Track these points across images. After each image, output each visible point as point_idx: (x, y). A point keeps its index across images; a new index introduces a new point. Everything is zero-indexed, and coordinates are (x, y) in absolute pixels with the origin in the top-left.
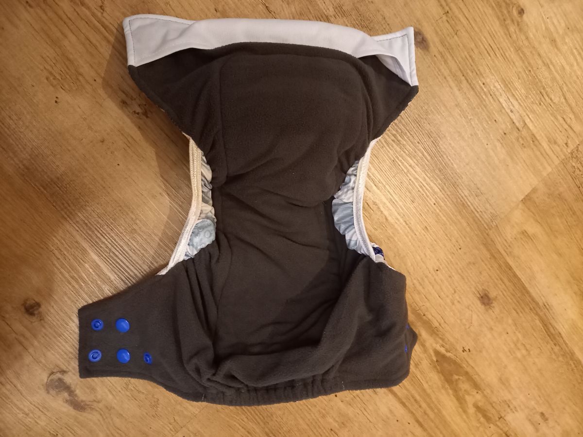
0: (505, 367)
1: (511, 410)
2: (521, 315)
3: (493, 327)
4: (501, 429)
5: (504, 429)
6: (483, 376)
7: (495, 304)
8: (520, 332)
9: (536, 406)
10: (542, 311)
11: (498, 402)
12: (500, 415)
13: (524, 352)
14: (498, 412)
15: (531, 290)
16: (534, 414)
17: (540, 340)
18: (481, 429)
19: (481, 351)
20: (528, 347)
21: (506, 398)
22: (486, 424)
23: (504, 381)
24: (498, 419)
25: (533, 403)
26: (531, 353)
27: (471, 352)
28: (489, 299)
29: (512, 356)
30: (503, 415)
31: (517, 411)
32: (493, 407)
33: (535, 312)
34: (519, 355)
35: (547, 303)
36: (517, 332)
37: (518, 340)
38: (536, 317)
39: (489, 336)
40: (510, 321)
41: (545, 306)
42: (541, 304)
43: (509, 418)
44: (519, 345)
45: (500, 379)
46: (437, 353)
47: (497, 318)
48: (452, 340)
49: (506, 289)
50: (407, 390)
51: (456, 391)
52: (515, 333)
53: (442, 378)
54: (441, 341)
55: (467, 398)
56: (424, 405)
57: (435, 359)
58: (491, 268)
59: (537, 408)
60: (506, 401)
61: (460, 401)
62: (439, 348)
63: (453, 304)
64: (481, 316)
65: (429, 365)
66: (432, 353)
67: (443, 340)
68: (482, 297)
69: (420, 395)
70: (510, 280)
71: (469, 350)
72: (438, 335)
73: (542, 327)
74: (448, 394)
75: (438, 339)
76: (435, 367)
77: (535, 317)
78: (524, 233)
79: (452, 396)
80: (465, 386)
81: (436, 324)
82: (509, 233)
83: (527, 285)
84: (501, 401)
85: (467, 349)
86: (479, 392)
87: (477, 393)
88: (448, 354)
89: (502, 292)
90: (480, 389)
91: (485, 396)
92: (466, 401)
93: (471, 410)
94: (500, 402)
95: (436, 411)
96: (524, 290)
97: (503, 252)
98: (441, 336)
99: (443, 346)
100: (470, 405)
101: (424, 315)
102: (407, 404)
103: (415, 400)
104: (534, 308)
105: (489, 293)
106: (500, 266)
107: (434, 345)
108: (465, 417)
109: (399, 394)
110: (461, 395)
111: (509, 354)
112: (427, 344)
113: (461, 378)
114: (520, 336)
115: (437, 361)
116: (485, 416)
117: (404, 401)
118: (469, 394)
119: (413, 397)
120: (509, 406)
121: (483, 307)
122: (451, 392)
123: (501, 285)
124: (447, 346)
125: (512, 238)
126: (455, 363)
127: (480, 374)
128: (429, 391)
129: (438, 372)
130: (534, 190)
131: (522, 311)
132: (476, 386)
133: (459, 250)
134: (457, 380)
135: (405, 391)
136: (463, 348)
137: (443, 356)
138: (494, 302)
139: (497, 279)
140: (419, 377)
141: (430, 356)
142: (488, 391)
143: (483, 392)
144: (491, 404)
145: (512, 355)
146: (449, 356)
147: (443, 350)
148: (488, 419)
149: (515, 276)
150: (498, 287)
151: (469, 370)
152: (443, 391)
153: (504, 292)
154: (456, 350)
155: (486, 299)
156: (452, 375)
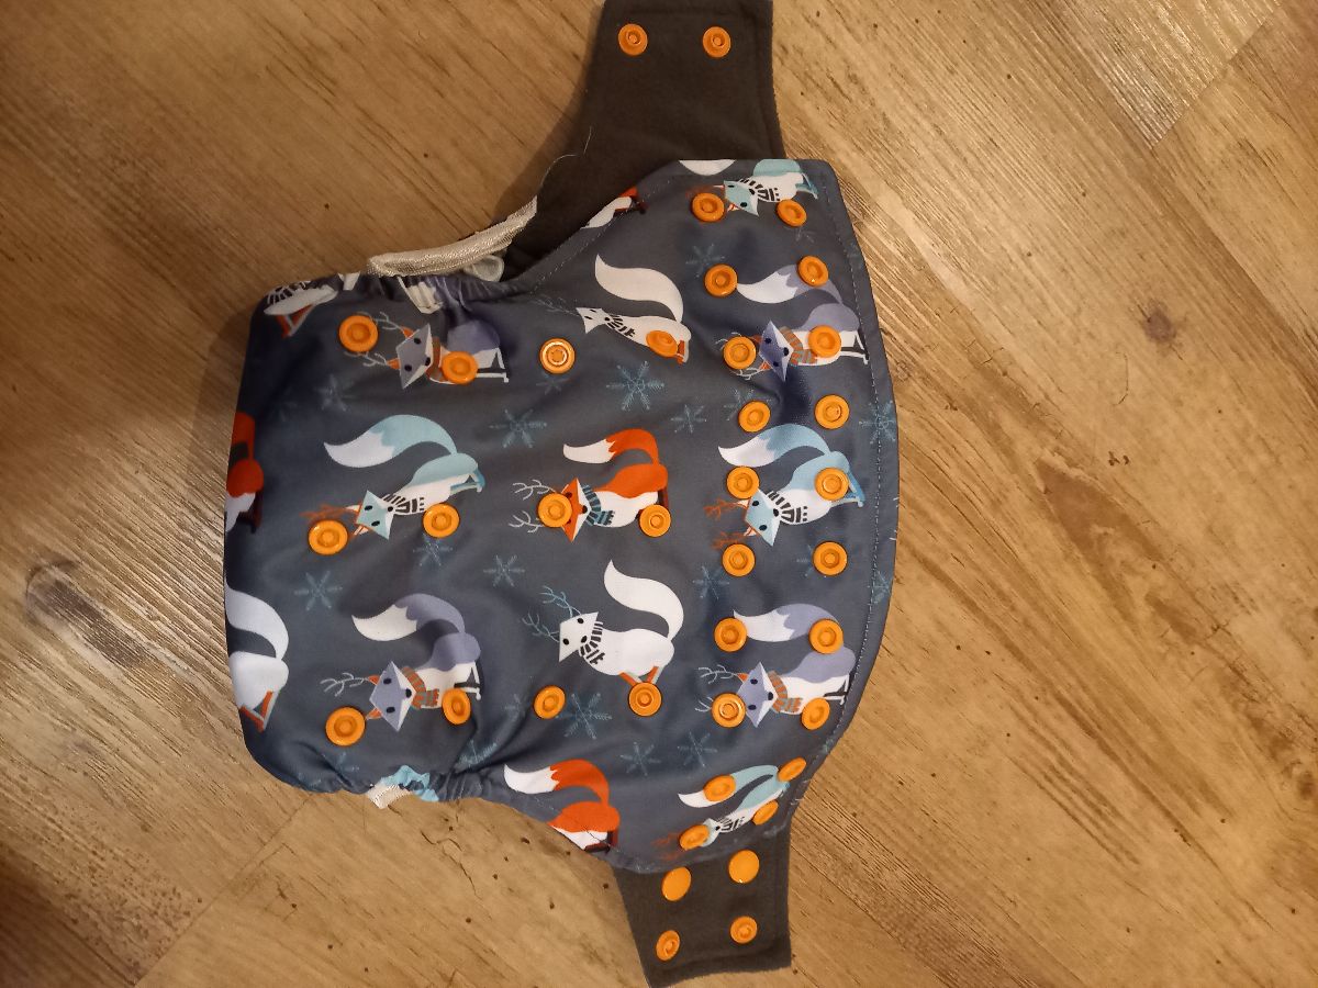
0: (1221, 498)
1: (1242, 606)
2: (1251, 362)
3: (1182, 398)
4: (1223, 658)
5: (1227, 656)
6: (1165, 524)
7: (1183, 337)
8: (1249, 407)
9: (1303, 595)
10: (1303, 351)
11: (1209, 588)
12: (1216, 621)
13: (1264, 458)
14: (1211, 614)
15: (1272, 298)
16: (1298, 614)
17: (1302, 427)
18: (1171, 659)
19: (1155, 462)
20: (1274, 444)
21: (1226, 578)
22: (1183, 646)
23: (1219, 535)
24: (1210, 632)
25: (1294, 586)
26: (1283, 458)
27: (1132, 464)
28: (1167, 323)
29: (1234, 471)
30: (1223, 622)
31: (1256, 609)
32: (1195, 600)
33: (1284, 353)
34: (1252, 467)
35: (1313, 329)
36: (1243, 408)
37: (1247, 428)
38: (1289, 368)
39: (1174, 420)
40: (1225, 380)
41: (1309, 336)
42: (1299, 333)
43: (1239, 627)
44: (1251, 440)
45: (1210, 530)
46: (1045, 470)
47: (1190, 372)
48: (1081, 435)
49: (1209, 297)
50: (978, 569)
51: (1100, 565)
52: (1238, 410)
53: (1064, 534)
54: (1052, 440)
55: (1132, 582)
56: (1022, 604)
57: (1041, 486)
58: (1166, 244)
59: (1305, 599)
60: (1227, 586)
61: (1114, 590)
62: (1047, 456)
63: (1077, 340)
64: (1150, 370)
65: (1027, 501)
66: (1033, 472)
67: (1058, 436)
68: (1149, 321)
69: (1009, 580)
70: (1217, 275)
71: (1125, 458)
72: (1043, 424)
73: (1306, 394)
74: (1080, 572)
75: (1044, 434)
76: (1043, 506)
77: (1287, 368)
78: (1245, 146)
79: (1091, 578)
80: (1121, 551)
81: (1036, 396)
82: (1210, 147)
83: (1260, 284)
84: (1216, 587)
85: (1119, 456)
86: (1159, 565)
87: (1154, 567)
88: (1074, 473)
89: (1199, 304)
90: (1160, 558)
91: (1176, 577)
92: (1127, 591)
93: (1143, 612)
94: (1213, 588)
95: (1053, 617)
96: (1255, 298)
97: (1194, 199)
98: (1051, 427)
99: (1057, 451)
100: (1139, 601)
101: (1005, 374)
102: (979, 604)
103: (1000, 594)
104: (1281, 342)
105: (1166, 308)
106: (1190, 238)
107: (1037, 450)
108: (1127, 629)
109: (957, 580)
110: (1113, 574)
111: (1228, 465)
112: (1020, 448)
113: (1111, 531)
114: (1250, 416)
115: (1046, 491)
116: (1178, 625)
117: (972, 596)
118: (1133, 572)
119: (993, 585)
120: (1236, 598)
121: (1154, 345)
122: (1087, 568)
123: (1195, 287)
124: (1070, 452)
125: (1213, 162)
126: (1091, 493)
127: (1160, 519)
128: (1032, 568)
129: (1051, 518)
130: (1265, 30)
131: (1254, 352)
132: (1152, 552)
133: (1081, 199)
134: (1100, 538)
135: (973, 573)
136: (1111, 454)
137: (1063, 478)
138: (1180, 331)
139: (1184, 272)
140: (1004, 534)
141: (1028, 480)
142: (1180, 562)
143: (1168, 566)
144: (1192, 595)
145: (1235, 467)
146: (1077, 477)
147: (1059, 462)
148: (1187, 633)
149: (1230, 261)
150: (1190, 293)
151: (1128, 508)
152: (1068, 567)
153: (1205, 305)
154: (1093, 459)
155: (1159, 327)
156: (1086, 525)
